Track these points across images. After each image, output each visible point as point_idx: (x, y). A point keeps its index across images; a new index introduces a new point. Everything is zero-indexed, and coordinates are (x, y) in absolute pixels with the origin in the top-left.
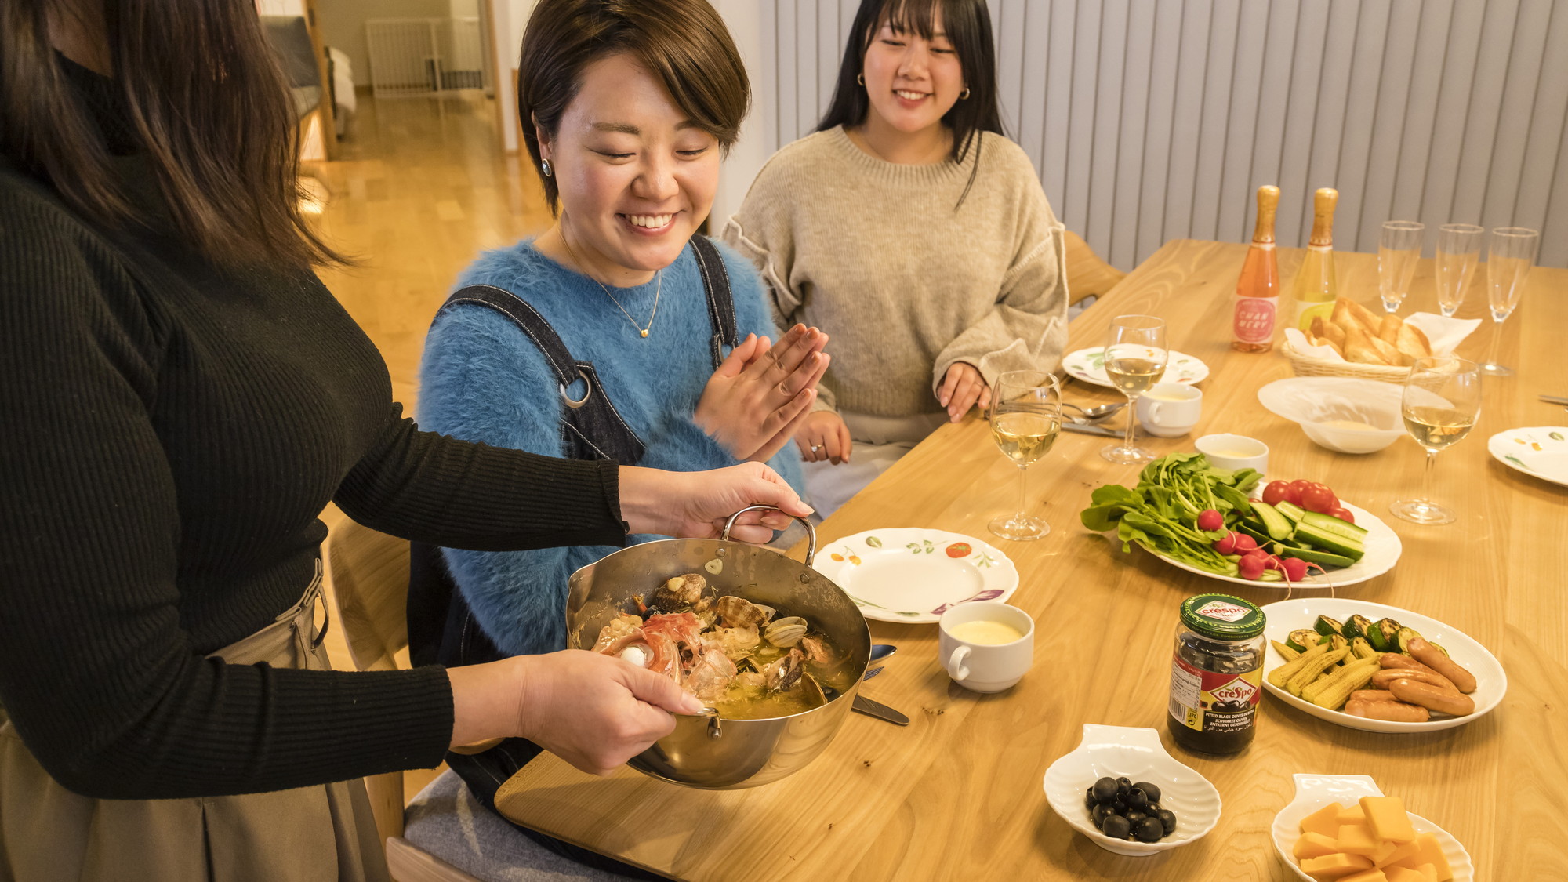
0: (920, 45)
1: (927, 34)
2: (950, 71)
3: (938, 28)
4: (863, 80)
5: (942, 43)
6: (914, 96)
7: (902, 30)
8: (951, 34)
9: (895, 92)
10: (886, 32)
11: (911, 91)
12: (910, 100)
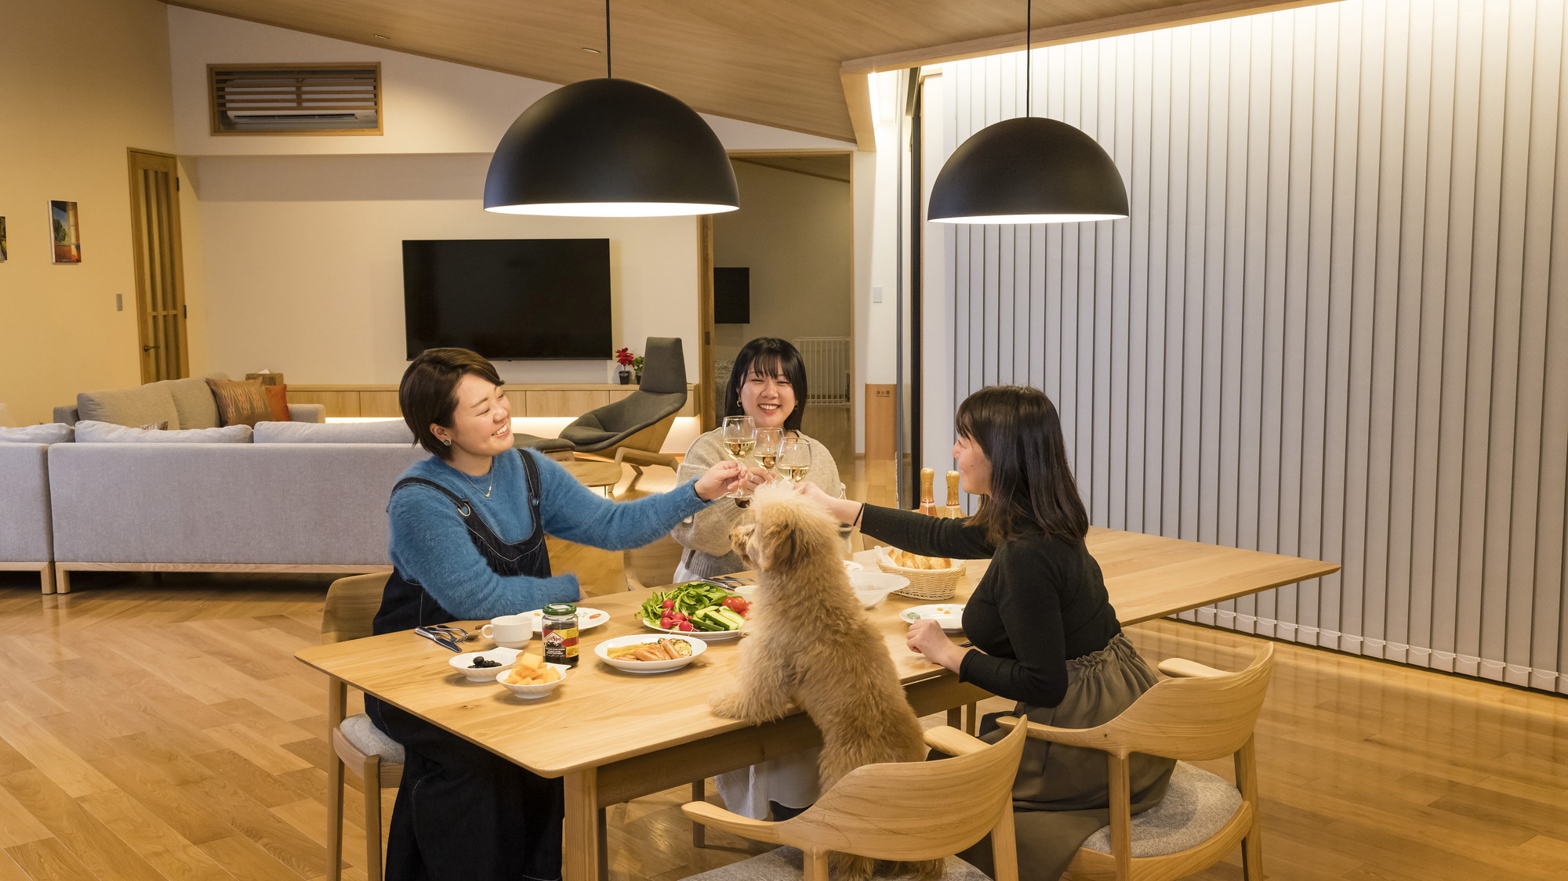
0: (771, 382)
1: (775, 376)
2: (788, 392)
3: (780, 371)
4: (740, 404)
5: (782, 378)
6: (771, 408)
7: (761, 373)
8: (786, 374)
9: (759, 405)
10: (753, 376)
11: (769, 405)
12: (769, 410)
